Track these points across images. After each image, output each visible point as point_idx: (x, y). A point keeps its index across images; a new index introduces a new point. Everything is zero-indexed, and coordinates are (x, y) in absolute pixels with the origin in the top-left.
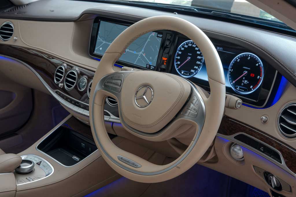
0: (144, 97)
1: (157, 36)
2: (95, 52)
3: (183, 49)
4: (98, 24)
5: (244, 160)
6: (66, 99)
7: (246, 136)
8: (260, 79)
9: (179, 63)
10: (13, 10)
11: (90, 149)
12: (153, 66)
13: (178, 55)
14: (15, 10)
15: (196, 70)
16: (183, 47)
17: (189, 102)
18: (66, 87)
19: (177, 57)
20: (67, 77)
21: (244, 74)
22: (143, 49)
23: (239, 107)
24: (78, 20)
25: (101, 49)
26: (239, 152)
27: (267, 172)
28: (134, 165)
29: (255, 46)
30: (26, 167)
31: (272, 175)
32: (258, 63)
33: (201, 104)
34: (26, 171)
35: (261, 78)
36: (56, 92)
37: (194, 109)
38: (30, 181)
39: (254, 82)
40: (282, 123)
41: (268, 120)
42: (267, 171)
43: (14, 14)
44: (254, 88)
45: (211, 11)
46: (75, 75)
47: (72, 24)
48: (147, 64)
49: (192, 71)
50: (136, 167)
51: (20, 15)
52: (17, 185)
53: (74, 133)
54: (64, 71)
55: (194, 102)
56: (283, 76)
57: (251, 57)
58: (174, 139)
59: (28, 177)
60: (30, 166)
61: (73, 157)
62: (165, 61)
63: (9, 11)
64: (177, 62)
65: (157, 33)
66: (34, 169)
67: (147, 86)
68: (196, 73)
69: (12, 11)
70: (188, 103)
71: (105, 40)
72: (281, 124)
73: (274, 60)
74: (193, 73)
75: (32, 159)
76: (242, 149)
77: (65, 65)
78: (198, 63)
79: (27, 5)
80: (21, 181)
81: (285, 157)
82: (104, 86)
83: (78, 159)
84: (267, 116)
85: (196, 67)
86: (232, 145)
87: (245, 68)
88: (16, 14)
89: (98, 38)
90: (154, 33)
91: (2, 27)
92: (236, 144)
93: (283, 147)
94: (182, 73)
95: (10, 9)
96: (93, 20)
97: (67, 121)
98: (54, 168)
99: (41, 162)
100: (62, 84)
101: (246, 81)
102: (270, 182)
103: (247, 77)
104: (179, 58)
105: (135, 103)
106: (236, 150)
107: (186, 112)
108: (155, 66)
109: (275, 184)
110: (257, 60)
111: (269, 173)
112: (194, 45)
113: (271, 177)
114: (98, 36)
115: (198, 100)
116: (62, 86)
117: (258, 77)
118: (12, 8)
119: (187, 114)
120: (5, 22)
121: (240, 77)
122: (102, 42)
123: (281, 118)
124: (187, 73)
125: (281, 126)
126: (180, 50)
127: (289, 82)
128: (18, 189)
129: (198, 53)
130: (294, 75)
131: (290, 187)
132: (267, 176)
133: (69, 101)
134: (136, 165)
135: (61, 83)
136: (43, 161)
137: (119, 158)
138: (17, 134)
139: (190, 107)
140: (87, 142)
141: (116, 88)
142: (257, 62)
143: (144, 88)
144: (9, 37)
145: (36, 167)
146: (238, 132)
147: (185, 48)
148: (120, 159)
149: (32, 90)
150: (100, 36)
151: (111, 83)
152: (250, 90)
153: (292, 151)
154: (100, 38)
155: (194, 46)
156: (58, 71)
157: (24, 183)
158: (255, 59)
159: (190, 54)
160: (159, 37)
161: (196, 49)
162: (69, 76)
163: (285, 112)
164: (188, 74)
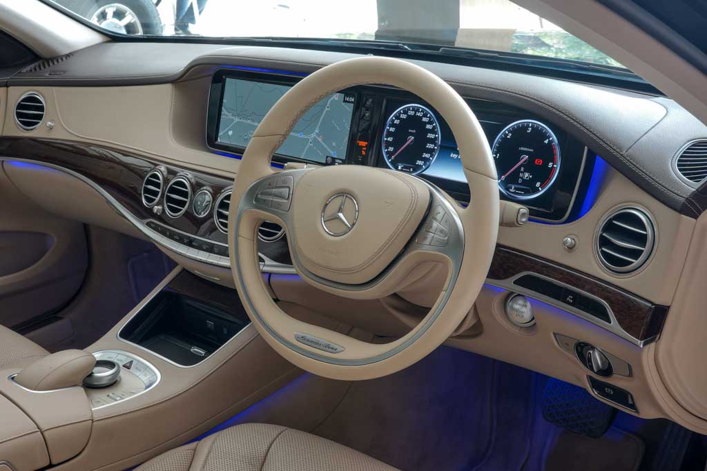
0: (341, 215)
1: (345, 101)
2: (219, 140)
3: (397, 122)
4: (221, 84)
5: (535, 324)
6: (171, 236)
7: (538, 279)
8: (553, 169)
9: (391, 149)
10: (40, 68)
11: (225, 331)
12: (340, 160)
13: (389, 134)
14: (45, 67)
15: (426, 160)
16: (397, 117)
17: (429, 219)
18: (167, 211)
19: (387, 137)
20: (169, 192)
21: (521, 162)
22: (317, 128)
23: (523, 222)
24: (181, 79)
25: (230, 133)
26: (524, 309)
27: (583, 343)
28: (328, 347)
29: (544, 105)
30: (104, 374)
31: (593, 348)
32: (549, 137)
33: (454, 219)
34: (104, 382)
35: (555, 166)
36: (148, 224)
37: (442, 231)
38: (116, 400)
39: (544, 174)
40: (605, 248)
41: (577, 243)
42: (581, 341)
43: (43, 76)
44: (542, 186)
45: (440, 48)
46: (185, 187)
47: (168, 88)
48: (327, 157)
49: (419, 163)
50: (333, 351)
51: (56, 78)
52: (93, 409)
53: (189, 302)
54: (161, 181)
55: (439, 217)
56: (598, 157)
57: (532, 127)
58: (395, 295)
59: (110, 392)
60: (111, 372)
61: (192, 350)
62: (364, 149)
63: (31, 71)
64: (387, 148)
65: (343, 95)
66: (120, 378)
67: (344, 193)
68: (427, 166)
69: (38, 69)
70: (428, 222)
71: (238, 115)
72: (603, 249)
73: (582, 128)
74: (420, 167)
75: (112, 358)
76: (530, 302)
77: (163, 169)
78: (430, 146)
79: (68, 56)
80: (98, 402)
81: (616, 310)
82: (255, 201)
83: (202, 352)
84: (574, 237)
85: (427, 156)
86: (509, 297)
87: (522, 149)
88: (47, 75)
89: (222, 113)
90: (338, 94)
91: (19, 103)
92: (519, 295)
93: (610, 292)
94: (400, 168)
95: (33, 66)
96: (211, 78)
97: (173, 279)
98: (160, 372)
99: (131, 362)
100: (160, 207)
101: (527, 175)
102: (590, 361)
103: (528, 167)
104: (390, 139)
105: (324, 228)
106: (516, 307)
107: (425, 238)
108: (344, 158)
109: (598, 364)
110: (546, 132)
111: (586, 344)
112: (419, 112)
113: (591, 352)
114: (223, 108)
115: (447, 212)
116: (161, 211)
117: (551, 164)
118: (37, 64)
119: (427, 242)
120: (25, 92)
121: (515, 167)
122: (233, 120)
123: (602, 238)
124: (409, 168)
125: (604, 253)
126: (393, 125)
127: (612, 168)
128: (96, 417)
129: (429, 127)
130: (622, 155)
131: (630, 367)
132: (582, 350)
133: (178, 238)
134: (332, 348)
135: (157, 205)
136: (136, 360)
137: (297, 338)
138: (60, 318)
139: (431, 227)
140: (217, 317)
141: (279, 204)
142: (545, 136)
143: (339, 198)
144: (37, 123)
145: (123, 373)
146: (520, 271)
147: (402, 120)
148: (301, 340)
149: (86, 227)
150: (226, 109)
151: (270, 194)
152: (537, 190)
153: (630, 299)
154: (227, 113)
155: (418, 114)
156: (149, 182)
157: (104, 405)
158: (542, 130)
159: (412, 131)
160: (347, 102)
161: (424, 119)
162: (172, 190)
163: (609, 227)
164: (411, 170)
